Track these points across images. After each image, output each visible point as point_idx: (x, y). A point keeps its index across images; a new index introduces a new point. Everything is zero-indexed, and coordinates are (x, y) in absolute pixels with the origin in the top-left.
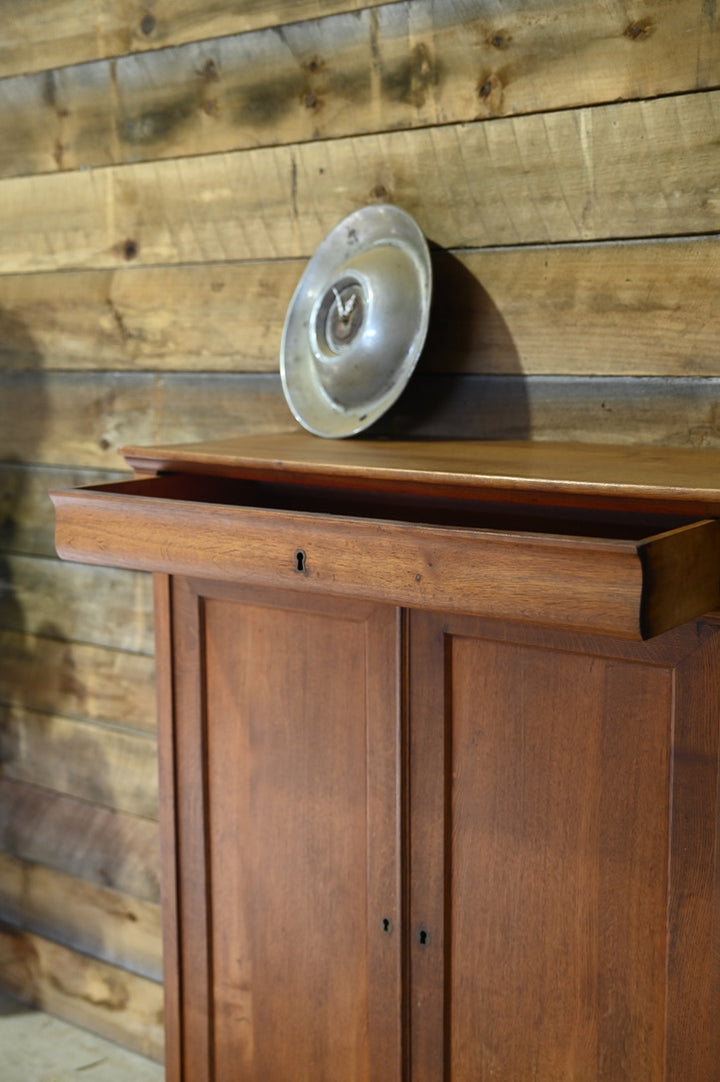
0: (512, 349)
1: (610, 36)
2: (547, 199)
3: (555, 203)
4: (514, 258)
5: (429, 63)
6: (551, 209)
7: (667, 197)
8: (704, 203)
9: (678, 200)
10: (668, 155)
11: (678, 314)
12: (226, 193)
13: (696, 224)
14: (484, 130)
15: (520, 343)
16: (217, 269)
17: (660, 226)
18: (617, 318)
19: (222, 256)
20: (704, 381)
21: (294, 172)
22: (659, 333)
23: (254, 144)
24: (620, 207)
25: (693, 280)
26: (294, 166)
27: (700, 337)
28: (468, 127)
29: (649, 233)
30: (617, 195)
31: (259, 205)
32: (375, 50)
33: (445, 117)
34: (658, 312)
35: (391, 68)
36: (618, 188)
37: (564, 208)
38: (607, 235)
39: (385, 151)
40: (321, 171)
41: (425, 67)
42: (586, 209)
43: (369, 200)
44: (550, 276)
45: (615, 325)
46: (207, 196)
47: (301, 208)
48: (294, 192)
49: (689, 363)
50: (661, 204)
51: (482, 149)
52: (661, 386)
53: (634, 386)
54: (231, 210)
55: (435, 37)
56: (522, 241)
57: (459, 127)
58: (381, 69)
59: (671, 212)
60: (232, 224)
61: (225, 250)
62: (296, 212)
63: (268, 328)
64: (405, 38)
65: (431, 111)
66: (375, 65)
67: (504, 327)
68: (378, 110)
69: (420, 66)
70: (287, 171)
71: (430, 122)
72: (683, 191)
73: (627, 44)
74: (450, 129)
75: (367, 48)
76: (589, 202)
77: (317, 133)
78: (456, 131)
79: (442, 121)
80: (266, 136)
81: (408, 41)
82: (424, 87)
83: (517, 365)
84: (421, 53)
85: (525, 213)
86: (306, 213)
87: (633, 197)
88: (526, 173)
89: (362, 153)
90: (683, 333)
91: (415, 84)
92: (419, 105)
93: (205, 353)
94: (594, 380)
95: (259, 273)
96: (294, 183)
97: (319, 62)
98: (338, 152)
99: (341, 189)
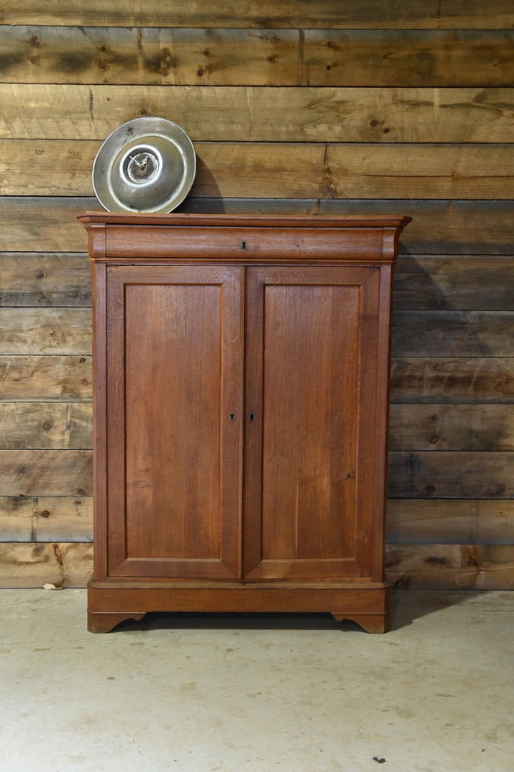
0: (216, 187)
1: (260, 59)
2: (232, 122)
3: (235, 125)
4: (216, 147)
5: (171, 58)
6: (234, 127)
7: (287, 126)
8: (302, 130)
9: (291, 128)
10: (286, 110)
11: (292, 173)
12: (46, 104)
13: (299, 138)
14: (200, 90)
15: (219, 184)
16: (39, 142)
17: (284, 138)
18: (265, 174)
19: (44, 137)
20: (304, 200)
21: (91, 98)
22: (284, 181)
23: (66, 82)
24: (266, 129)
25: (298, 160)
26: (92, 95)
27: (302, 183)
28: (191, 88)
29: (279, 140)
30: (264, 124)
31: (68, 113)
32: (140, 47)
33: (180, 82)
34: (284, 172)
35: (149, 57)
36: (265, 121)
37: (240, 127)
38: (260, 139)
39: (146, 94)
40: (108, 99)
41: (168, 58)
42: (250, 128)
43: (138, 116)
44: (234, 155)
45: (264, 177)
46: (32, 105)
47: (95, 116)
48: (91, 108)
49: (297, 193)
50: (284, 129)
51: (199, 98)
52: (285, 202)
53: (273, 202)
54: (49, 113)
55: (173, 46)
56: (220, 140)
57: (187, 87)
58: (144, 56)
59: (288, 132)
60: (50, 120)
61: (45, 134)
62: (92, 117)
63: (74, 174)
64: (157, 44)
65: (171, 78)
66: (140, 54)
67: (212, 178)
68: (141, 74)
69: (166, 58)
70: (86, 97)
71: (171, 83)
72: (293, 125)
73: (267, 64)
74: (182, 87)
75: (137, 46)
76: (252, 126)
77: (106, 81)
78: (185, 89)
79: (178, 84)
80: (73, 78)
81: (159, 46)
82: (168, 67)
83: (218, 193)
84: (166, 52)
85: (221, 128)
86: (99, 119)
87: (272, 125)
88: (222, 110)
89: (133, 93)
90: (295, 181)
91: (163, 65)
92: (166, 75)
93: (30, 186)
94: (255, 200)
95: (69, 145)
96: (92, 104)
97: (106, 47)
98: (119, 92)
99: (120, 109)
